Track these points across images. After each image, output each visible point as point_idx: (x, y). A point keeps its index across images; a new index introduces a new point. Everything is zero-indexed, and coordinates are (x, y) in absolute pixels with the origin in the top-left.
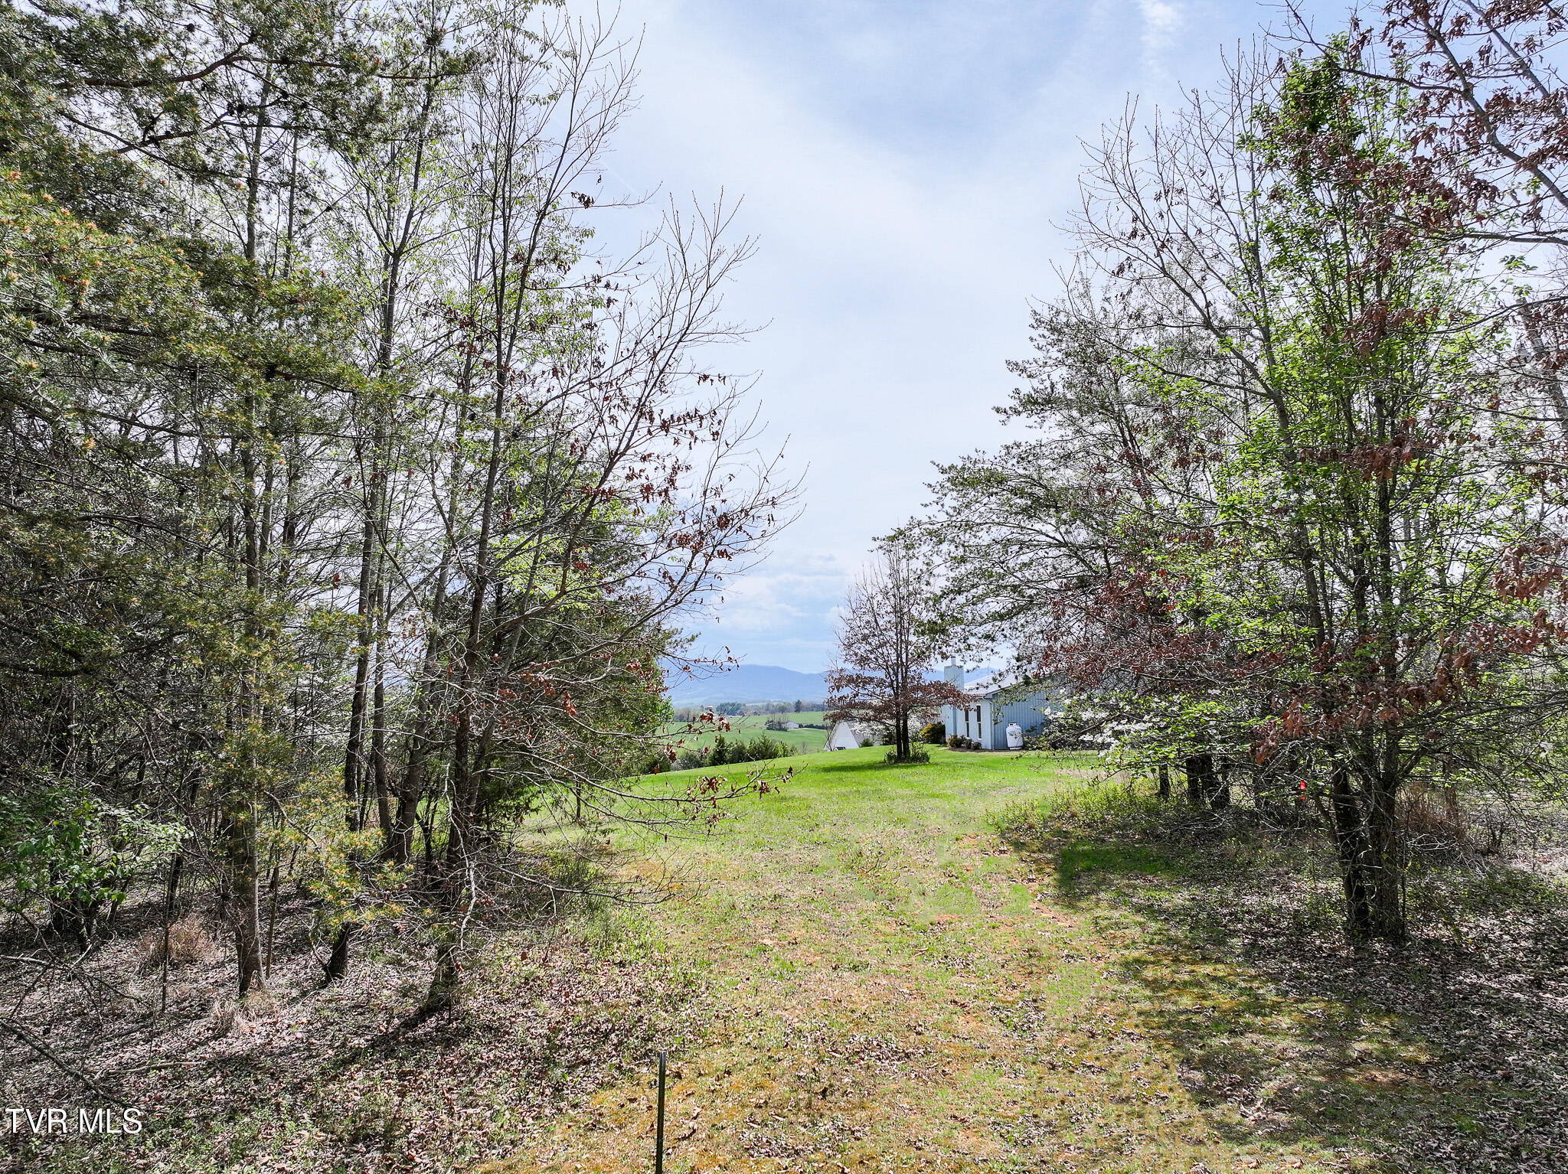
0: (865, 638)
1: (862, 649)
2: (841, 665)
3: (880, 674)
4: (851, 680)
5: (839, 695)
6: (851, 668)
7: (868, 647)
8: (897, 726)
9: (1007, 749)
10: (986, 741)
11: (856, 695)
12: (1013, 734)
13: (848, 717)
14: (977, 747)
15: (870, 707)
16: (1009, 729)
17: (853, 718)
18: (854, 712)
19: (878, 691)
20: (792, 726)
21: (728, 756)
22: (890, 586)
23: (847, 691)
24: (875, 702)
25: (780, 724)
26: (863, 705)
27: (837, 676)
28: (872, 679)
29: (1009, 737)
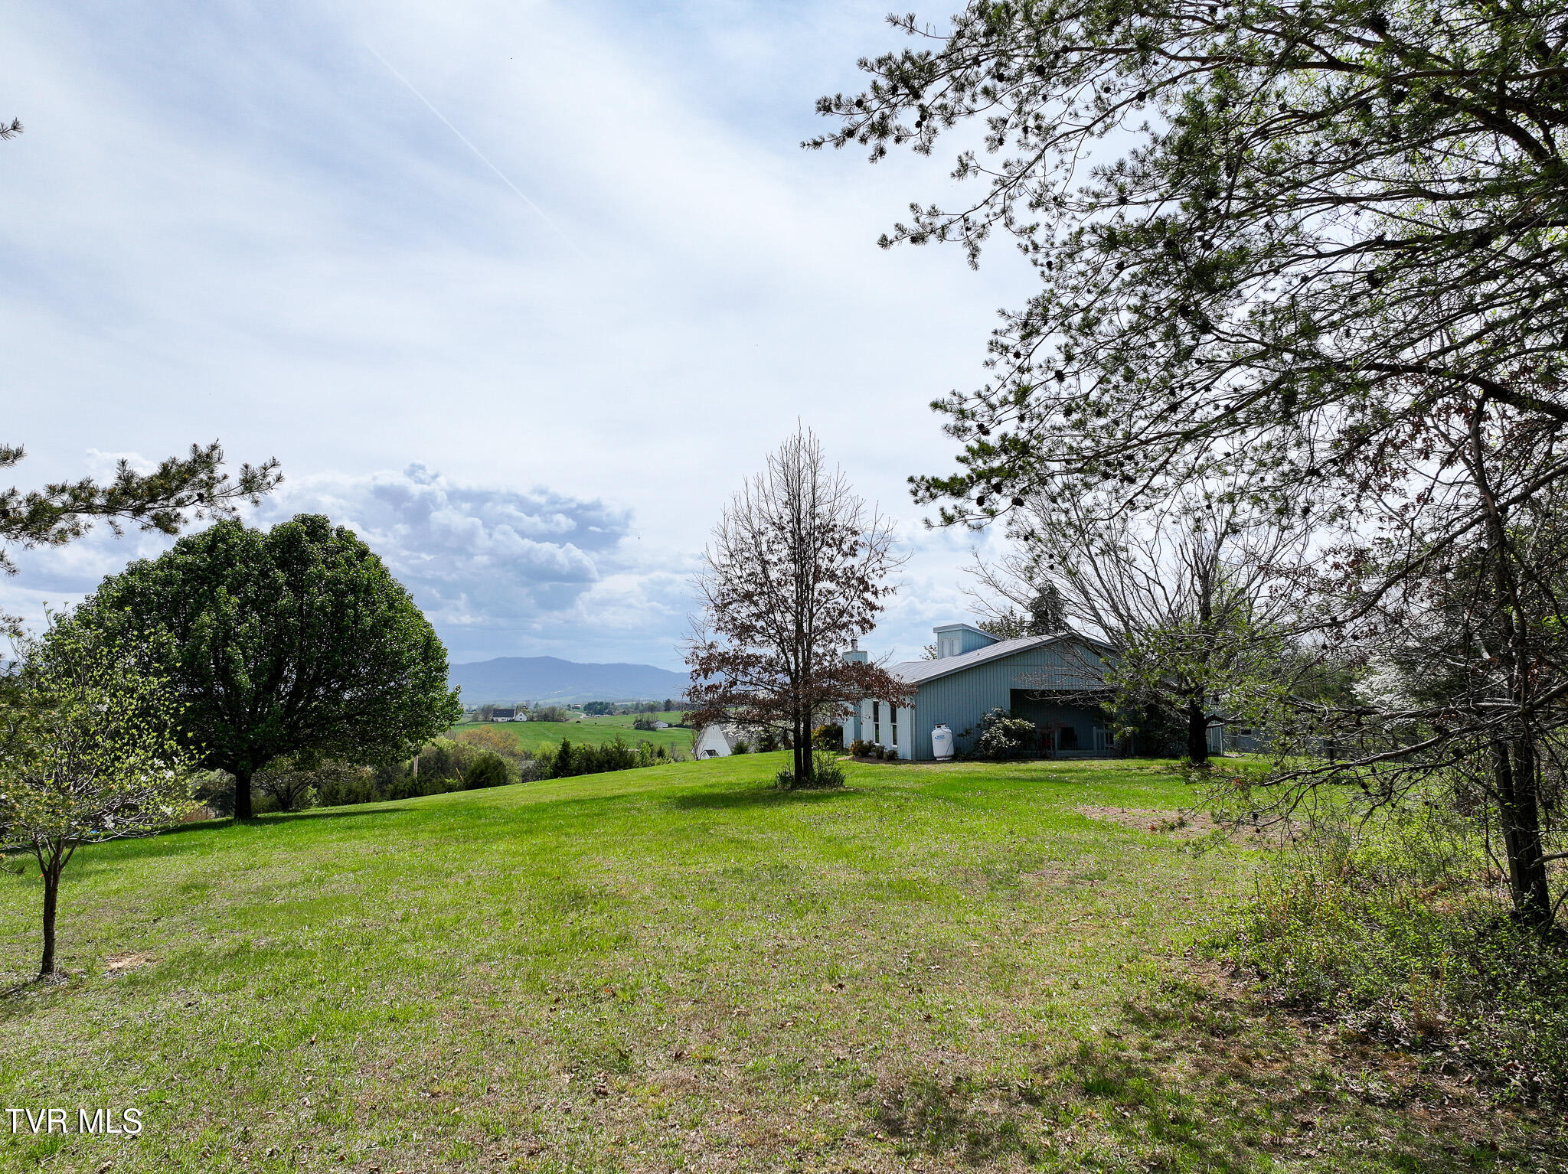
0: (748, 596)
1: (744, 612)
2: (711, 636)
3: (770, 651)
4: (725, 660)
5: (706, 683)
6: (726, 644)
7: (754, 610)
8: (796, 731)
9: (932, 759)
10: (905, 748)
11: (733, 683)
12: (941, 740)
13: (723, 719)
14: (892, 758)
15: (755, 702)
16: (936, 732)
17: (726, 720)
18: (731, 711)
19: (766, 676)
20: (661, 725)
21: (574, 763)
22: (786, 518)
23: (719, 678)
24: (762, 694)
25: (648, 723)
26: (743, 698)
27: (703, 654)
28: (758, 658)
29: (935, 743)
